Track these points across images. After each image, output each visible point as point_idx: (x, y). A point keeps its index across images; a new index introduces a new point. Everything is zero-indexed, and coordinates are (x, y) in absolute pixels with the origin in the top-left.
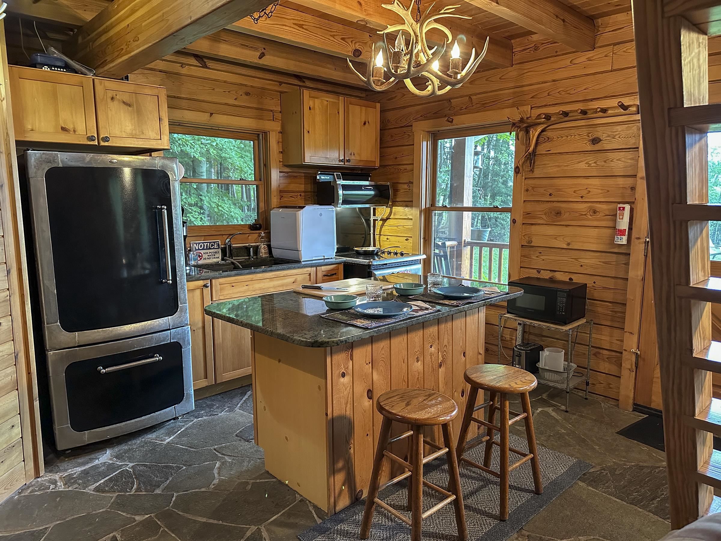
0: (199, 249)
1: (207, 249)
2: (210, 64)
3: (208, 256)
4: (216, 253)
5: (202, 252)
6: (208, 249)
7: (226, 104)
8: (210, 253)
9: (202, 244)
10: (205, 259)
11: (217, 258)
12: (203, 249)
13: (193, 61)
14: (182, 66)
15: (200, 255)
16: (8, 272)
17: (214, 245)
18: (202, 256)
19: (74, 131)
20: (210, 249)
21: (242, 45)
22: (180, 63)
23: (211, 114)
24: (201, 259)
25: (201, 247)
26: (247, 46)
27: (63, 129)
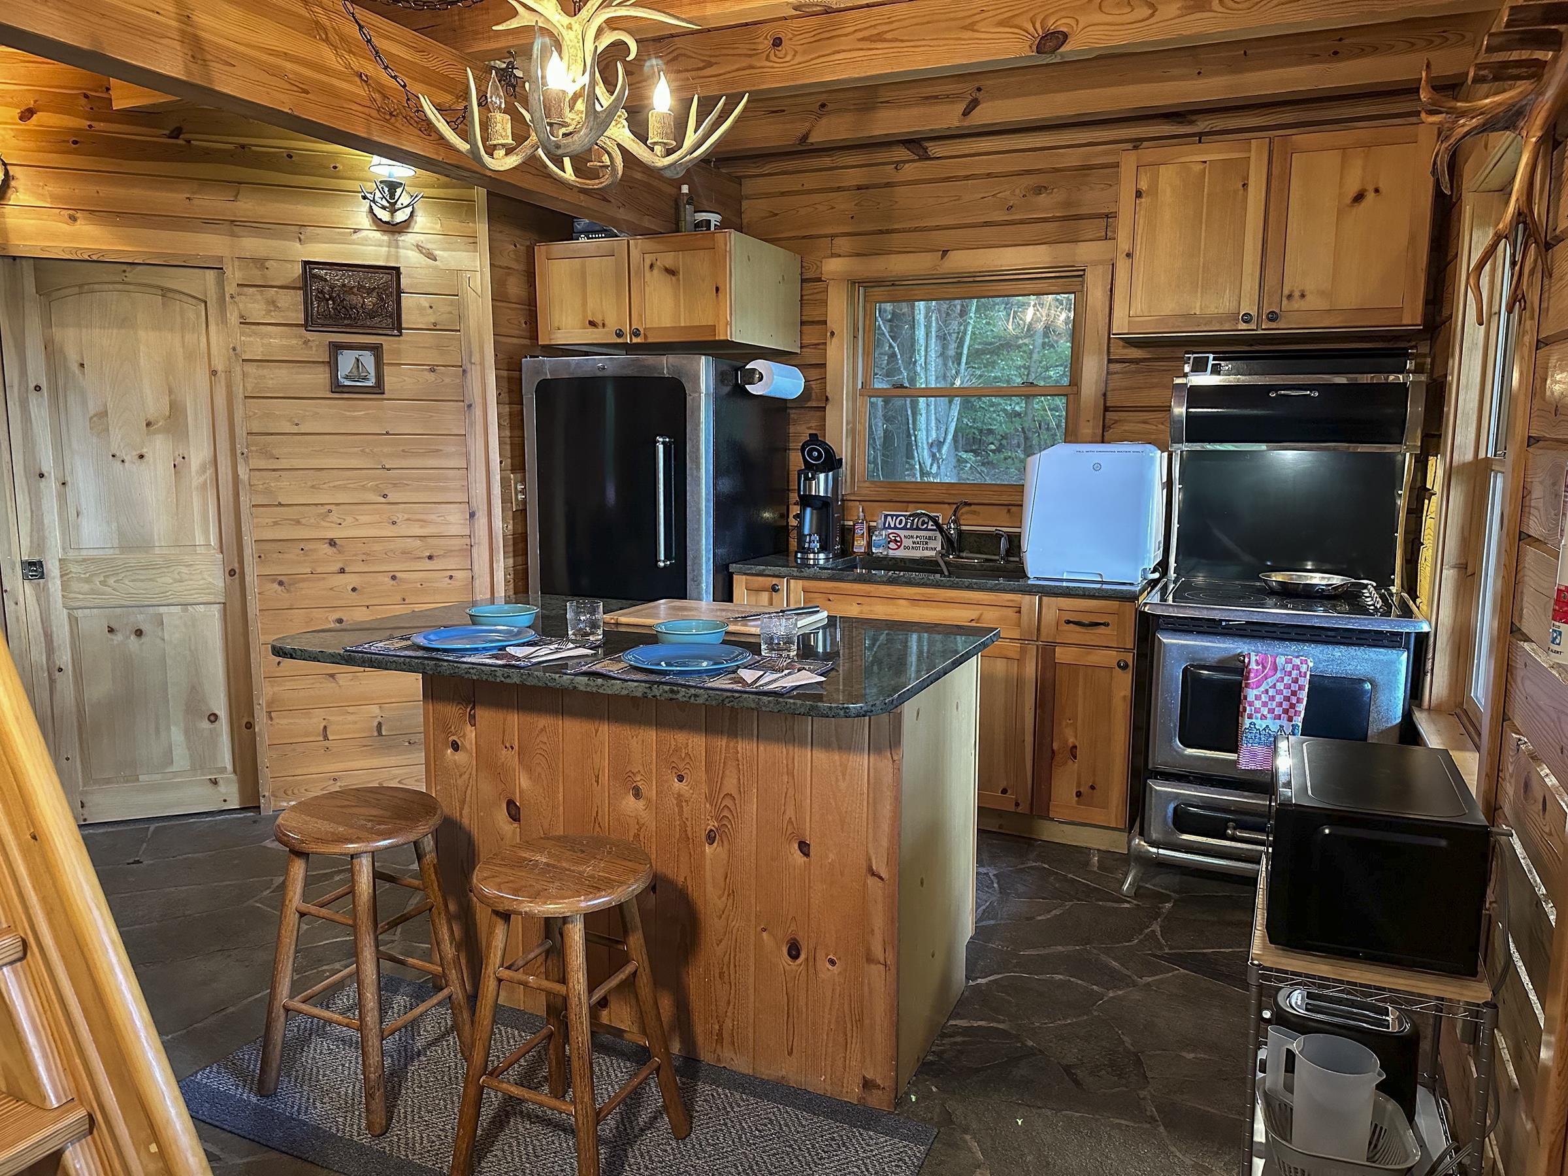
0: (895, 528)
1: (911, 529)
2: (935, 149)
3: (914, 543)
4: (930, 538)
5: (902, 533)
6: (915, 529)
7: (986, 224)
8: (917, 537)
9: (903, 518)
10: (905, 548)
11: (932, 548)
12: (905, 528)
13: (902, 153)
14: (896, 168)
15: (898, 539)
16: (472, 515)
17: (927, 523)
18: (901, 542)
19: (604, 325)
20: (918, 529)
21: (927, 98)
22: (892, 163)
23: (945, 252)
24: (899, 547)
25: (900, 524)
26: (936, 97)
27: (592, 324)
